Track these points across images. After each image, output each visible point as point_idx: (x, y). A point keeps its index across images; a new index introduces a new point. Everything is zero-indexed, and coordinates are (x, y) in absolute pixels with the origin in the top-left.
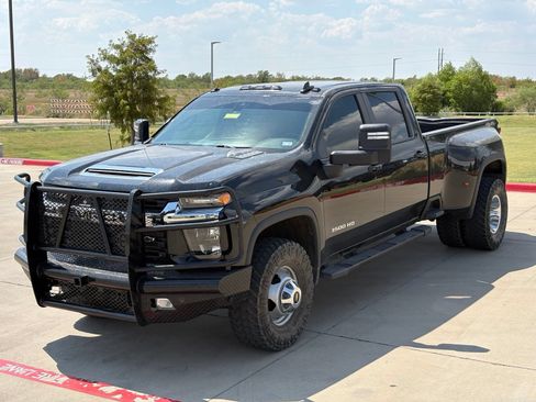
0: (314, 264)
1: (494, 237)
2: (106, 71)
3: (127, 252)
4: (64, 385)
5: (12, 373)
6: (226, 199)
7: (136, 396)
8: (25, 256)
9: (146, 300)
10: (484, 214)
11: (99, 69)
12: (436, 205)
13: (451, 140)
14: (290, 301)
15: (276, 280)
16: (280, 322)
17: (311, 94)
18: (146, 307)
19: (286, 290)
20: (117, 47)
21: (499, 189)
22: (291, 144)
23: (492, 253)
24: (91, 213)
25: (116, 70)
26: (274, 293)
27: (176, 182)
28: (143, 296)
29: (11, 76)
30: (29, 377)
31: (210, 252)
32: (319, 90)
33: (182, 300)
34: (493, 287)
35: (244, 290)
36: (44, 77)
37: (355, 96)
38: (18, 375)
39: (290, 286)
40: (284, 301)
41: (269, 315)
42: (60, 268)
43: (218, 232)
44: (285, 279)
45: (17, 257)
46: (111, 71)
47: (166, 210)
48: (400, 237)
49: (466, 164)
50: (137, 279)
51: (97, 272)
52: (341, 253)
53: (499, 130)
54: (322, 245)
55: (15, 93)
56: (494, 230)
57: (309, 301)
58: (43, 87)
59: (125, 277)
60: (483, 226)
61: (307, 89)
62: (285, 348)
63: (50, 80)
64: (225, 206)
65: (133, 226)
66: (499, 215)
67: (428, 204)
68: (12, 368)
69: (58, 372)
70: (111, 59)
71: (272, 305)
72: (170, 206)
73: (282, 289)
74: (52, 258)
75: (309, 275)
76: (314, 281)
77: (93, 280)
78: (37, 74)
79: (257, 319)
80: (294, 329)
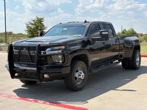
0: (88, 68)
1: (137, 66)
2: (31, 27)
3: (36, 62)
4: (18, 99)
5: (4, 96)
6: (63, 47)
7: (38, 101)
8: (8, 66)
9: (41, 75)
10: (134, 59)
11: (29, 27)
12: (121, 56)
13: (125, 39)
14: (81, 77)
15: (77, 71)
16: (78, 83)
17: (86, 23)
18: (41, 77)
19: (80, 74)
20: (34, 21)
21: (138, 53)
22: (81, 35)
23: (137, 70)
24: (26, 52)
25: (33, 27)
26: (77, 75)
27: (50, 43)
28: (40, 74)
29: (5, 34)
30: (9, 97)
31: (59, 62)
32: (89, 22)
33: (51, 75)
34: (137, 77)
35: (68, 73)
36: (14, 34)
37: (99, 24)
38: (6, 97)
39: (81, 73)
40: (79, 77)
41: (75, 81)
42: (18, 67)
43: (61, 57)
44: (80, 71)
45: (6, 66)
46: (32, 27)
47: (46, 51)
48: (111, 64)
49: (129, 46)
50: (39, 69)
51: (28, 68)
52: (95, 66)
53: (138, 38)
54: (90, 64)
55: (6, 38)
56: (137, 64)
57: (86, 78)
58: (14, 36)
59: (36, 69)
60: (134, 63)
61: (86, 22)
62: (80, 90)
63: (16, 35)
64: (63, 49)
65: (37, 55)
66: (139, 60)
67: (119, 55)
68: (4, 95)
69: (16, 96)
70: (32, 24)
71: (76, 78)
72: (48, 49)
73: (79, 74)
74: (15, 65)
75: (86, 71)
76: (88, 73)
77: (27, 70)
78: (12, 33)
79: (72, 81)
80: (82, 86)
